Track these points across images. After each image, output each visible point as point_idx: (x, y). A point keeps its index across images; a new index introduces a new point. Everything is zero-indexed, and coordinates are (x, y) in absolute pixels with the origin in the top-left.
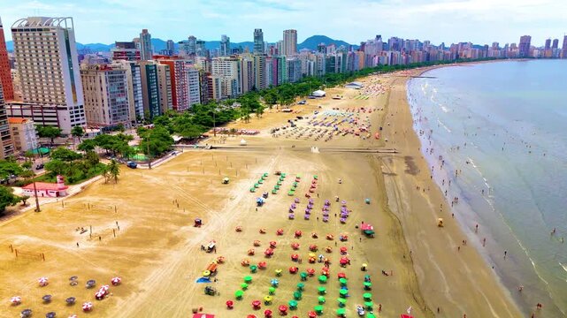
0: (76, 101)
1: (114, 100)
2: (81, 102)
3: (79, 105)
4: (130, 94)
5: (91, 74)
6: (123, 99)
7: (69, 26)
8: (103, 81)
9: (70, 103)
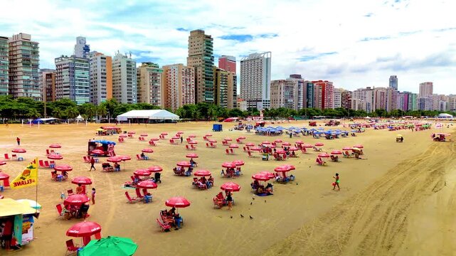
0: (267, 97)
1: (286, 100)
2: (269, 98)
3: (268, 99)
4: (295, 98)
5: (276, 85)
6: (292, 101)
7: (269, 56)
8: (282, 89)
9: (264, 98)
